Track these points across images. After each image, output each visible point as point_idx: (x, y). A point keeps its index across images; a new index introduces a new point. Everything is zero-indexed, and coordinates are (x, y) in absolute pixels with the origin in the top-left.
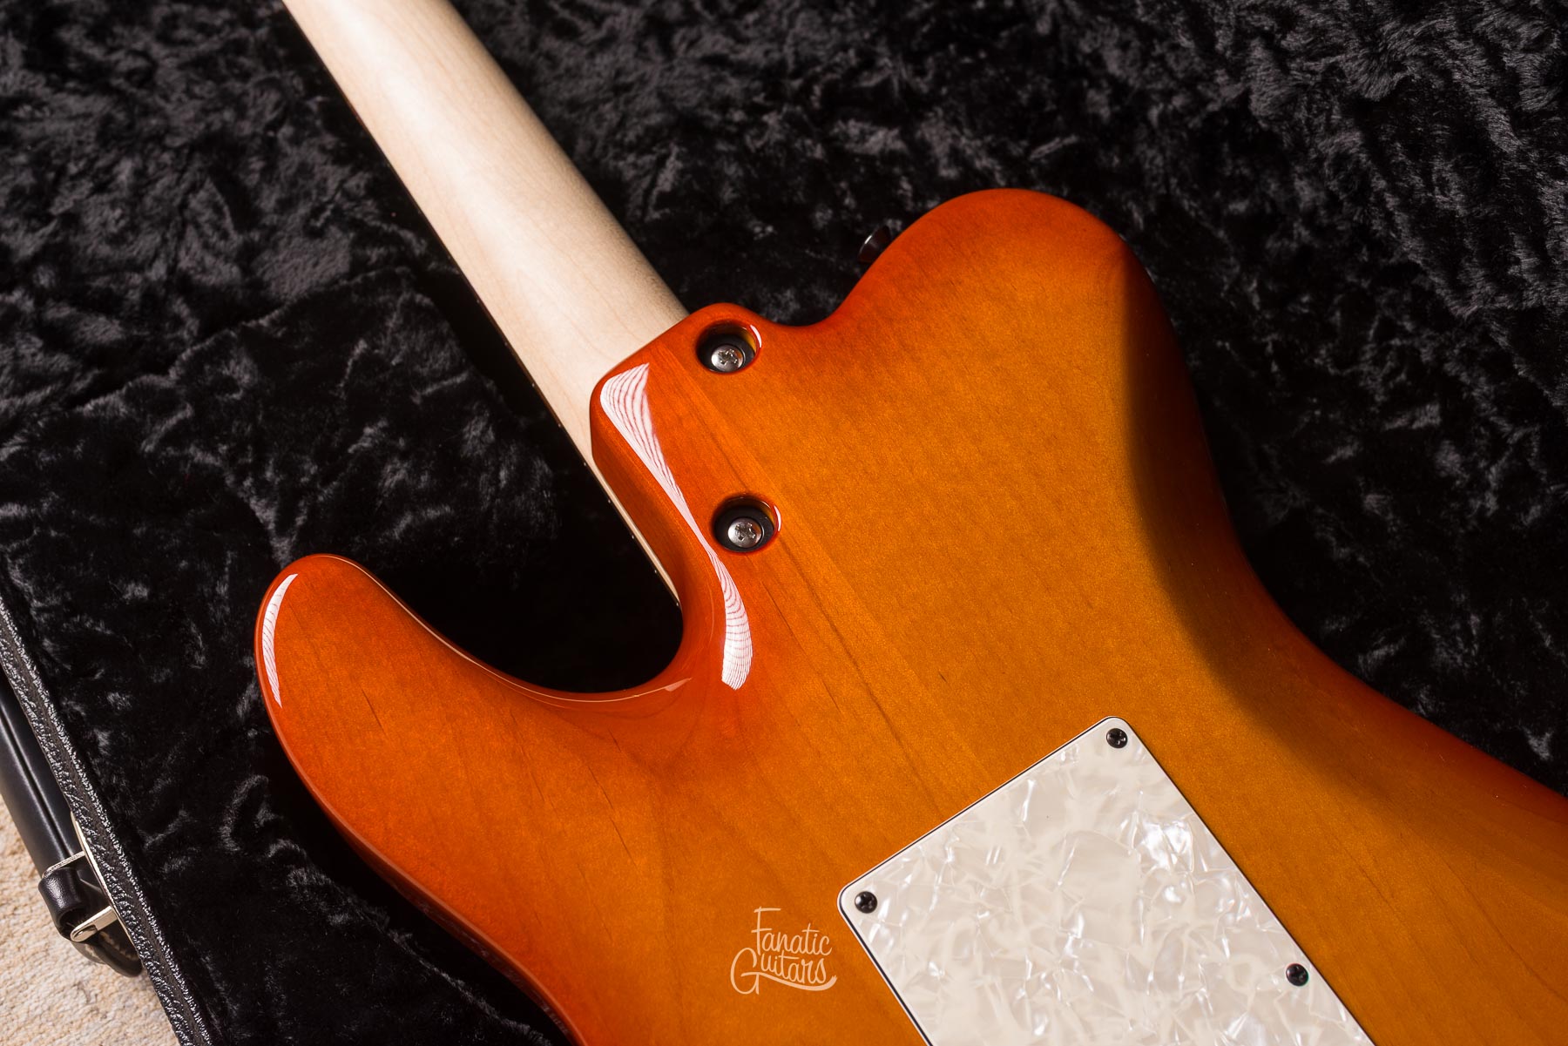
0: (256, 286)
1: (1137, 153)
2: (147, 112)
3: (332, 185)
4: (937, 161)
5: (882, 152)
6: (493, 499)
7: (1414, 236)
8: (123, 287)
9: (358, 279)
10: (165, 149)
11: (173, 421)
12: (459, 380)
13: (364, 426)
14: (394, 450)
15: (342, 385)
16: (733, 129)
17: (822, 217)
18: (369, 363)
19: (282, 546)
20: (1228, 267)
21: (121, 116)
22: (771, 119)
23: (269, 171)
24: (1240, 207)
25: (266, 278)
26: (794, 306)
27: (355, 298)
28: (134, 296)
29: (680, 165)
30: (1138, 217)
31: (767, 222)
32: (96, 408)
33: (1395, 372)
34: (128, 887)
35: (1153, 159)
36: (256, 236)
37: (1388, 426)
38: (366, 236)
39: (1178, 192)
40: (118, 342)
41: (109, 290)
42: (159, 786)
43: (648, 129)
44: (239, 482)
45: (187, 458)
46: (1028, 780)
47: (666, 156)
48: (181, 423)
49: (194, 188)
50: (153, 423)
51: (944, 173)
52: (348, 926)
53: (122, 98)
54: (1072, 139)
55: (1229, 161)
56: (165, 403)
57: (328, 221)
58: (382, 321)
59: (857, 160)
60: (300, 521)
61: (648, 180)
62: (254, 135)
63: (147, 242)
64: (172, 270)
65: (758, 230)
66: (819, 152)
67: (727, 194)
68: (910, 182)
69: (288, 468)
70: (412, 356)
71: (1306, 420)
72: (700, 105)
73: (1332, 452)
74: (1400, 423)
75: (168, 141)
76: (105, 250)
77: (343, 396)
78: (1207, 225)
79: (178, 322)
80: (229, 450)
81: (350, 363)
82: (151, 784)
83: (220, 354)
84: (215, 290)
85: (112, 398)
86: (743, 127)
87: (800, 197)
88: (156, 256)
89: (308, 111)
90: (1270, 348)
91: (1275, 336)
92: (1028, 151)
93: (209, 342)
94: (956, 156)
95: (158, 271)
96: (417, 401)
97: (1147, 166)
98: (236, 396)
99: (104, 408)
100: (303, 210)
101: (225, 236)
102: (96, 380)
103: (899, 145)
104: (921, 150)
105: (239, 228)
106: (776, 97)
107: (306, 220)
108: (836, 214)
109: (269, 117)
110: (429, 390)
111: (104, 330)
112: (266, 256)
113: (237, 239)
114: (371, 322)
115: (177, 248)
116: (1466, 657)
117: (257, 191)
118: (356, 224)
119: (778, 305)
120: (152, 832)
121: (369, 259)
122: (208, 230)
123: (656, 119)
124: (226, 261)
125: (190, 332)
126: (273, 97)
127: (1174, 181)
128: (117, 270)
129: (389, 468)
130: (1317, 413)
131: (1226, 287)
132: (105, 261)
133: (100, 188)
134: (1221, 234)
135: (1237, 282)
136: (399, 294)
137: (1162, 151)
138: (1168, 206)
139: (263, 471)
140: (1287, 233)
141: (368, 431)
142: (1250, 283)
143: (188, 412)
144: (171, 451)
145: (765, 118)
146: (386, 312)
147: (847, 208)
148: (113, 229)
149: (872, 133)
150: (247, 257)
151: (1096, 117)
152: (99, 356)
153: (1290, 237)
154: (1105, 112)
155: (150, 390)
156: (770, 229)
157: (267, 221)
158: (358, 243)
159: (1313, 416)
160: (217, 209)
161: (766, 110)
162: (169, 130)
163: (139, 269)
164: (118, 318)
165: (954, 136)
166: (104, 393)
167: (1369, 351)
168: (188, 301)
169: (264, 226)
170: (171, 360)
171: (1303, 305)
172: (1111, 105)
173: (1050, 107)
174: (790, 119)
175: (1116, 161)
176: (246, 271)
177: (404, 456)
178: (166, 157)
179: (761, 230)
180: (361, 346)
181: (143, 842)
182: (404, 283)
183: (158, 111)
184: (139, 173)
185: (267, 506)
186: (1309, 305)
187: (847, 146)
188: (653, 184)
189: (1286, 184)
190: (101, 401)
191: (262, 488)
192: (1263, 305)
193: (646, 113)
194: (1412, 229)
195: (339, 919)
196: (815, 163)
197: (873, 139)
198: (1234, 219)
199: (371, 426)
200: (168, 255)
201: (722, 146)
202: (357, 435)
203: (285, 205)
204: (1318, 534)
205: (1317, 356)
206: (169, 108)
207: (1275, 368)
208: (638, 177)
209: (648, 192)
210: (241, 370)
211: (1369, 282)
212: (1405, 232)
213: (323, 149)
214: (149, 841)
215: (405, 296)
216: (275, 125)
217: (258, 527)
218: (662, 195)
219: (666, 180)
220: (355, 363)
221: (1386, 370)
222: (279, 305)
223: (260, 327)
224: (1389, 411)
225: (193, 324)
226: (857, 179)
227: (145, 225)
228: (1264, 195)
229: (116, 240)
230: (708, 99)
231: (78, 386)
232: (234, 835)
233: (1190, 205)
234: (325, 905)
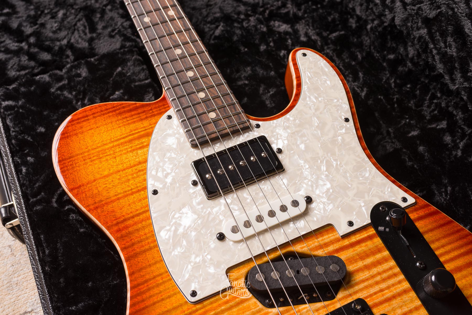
0: (92, 49)
1: (362, 38)
3: (119, 24)
4: (300, 35)
5: (284, 31)
7: (440, 63)
8: (54, 45)
9: (122, 50)
10: (73, 9)
11: (61, 84)
12: (147, 82)
13: (115, 91)
14: (123, 99)
15: (111, 79)
16: (240, 20)
17: (263, 48)
18: (120, 74)
20: (386, 74)
22: (252, 19)
23: (102, 18)
24: (392, 57)
25: (95, 47)
26: (250, 72)
27: (120, 55)
28: (57, 48)
29: (222, 29)
30: (359, 57)
31: (246, 47)
32: (40, 78)
33: (434, 110)
34: (23, 213)
35: (367, 41)
36: (94, 35)
37: (429, 126)
38: (126, 38)
39: (373, 51)
40: (50, 60)
41: (50, 46)
42: (37, 185)
43: (215, 18)
44: (77, 103)
45: (63, 95)
47: (219, 26)
48: (64, 85)
49: (79, 20)
50: (55, 84)
51: (302, 39)
52: (84, 232)
54: (343, 32)
55: (390, 42)
56: (60, 79)
57: (116, 34)
58: (127, 63)
59: (276, 33)
61: (212, 32)
62: (99, 7)
63: (63, 34)
64: (68, 42)
65: (242, 49)
66: (265, 29)
67: (235, 38)
68: (291, 40)
69: (92, 101)
70: (134, 73)
71: (404, 122)
72: (231, 12)
73: (410, 133)
74: (434, 126)
75: (74, 7)
76: (51, 34)
77: (111, 82)
78: (381, 61)
79: (68, 57)
80: (76, 94)
81: (115, 73)
82: (35, 184)
83: (77, 67)
84: (80, 49)
85: (45, 76)
86: (243, 20)
87: (257, 41)
88: (65, 38)
89: (116, 3)
90: (395, 100)
91: (397, 96)
92: (329, 35)
93: (76, 63)
94: (306, 35)
95: (65, 42)
96: (133, 86)
97: (365, 42)
98: (80, 79)
99: (42, 78)
100: (109, 29)
101: (86, 34)
102: (41, 70)
103: (290, 30)
104: (296, 32)
105: (90, 32)
106: (254, 12)
107: (110, 32)
108: (267, 47)
109: (105, 3)
110: (137, 84)
111: (46, 56)
112: (96, 41)
113: (89, 35)
114: (123, 62)
115: (71, 36)
116: (445, 200)
117: (97, 23)
118: (124, 35)
119: (245, 71)
120: (33, 198)
121: (126, 45)
122: (81, 32)
123: (218, 15)
124: (85, 41)
125: (71, 60)
127: (372, 47)
128: (52, 40)
130: (407, 120)
131: (384, 80)
132: (50, 37)
133: (53, 18)
134: (385, 64)
135: (388, 79)
136: (133, 56)
137: (370, 38)
138: (369, 54)
139: (84, 101)
140: (405, 65)
142: (391, 80)
143: (66, 82)
144: (59, 92)
145: (250, 18)
146: (128, 60)
147: (271, 46)
148: (54, 29)
149: (282, 25)
150: (91, 41)
151: (351, 27)
152: (43, 63)
153: (406, 66)
154: (354, 26)
155: (56, 75)
156: (246, 49)
157: (98, 31)
158: (124, 40)
159: (406, 121)
160: (85, 27)
161: (251, 16)
162: (75, 4)
163: (59, 41)
164: (51, 53)
165: (307, 29)
166: (43, 74)
167: (427, 103)
168: (72, 51)
169: (97, 33)
170: (64, 66)
171: (408, 88)
172: (356, 23)
173: (337, 23)
174: (258, 19)
175: (355, 40)
176: (90, 44)
178: (73, 11)
179: (244, 49)
180: (120, 69)
181: (30, 200)
182: (135, 53)
184: (64, 15)
186: (410, 88)
187: (274, 29)
188: (214, 33)
189: (406, 49)
190: (42, 76)
192: (395, 87)
193: (215, 13)
194: (440, 61)
195: (82, 230)
196: (263, 32)
197: (282, 27)
198: (390, 60)
199: (118, 92)
200: (68, 38)
201: (236, 25)
202: (113, 94)
203: (105, 28)
204: (403, 157)
205: (410, 103)
207: (396, 106)
208: (209, 31)
209: (211, 35)
210: (84, 72)
211: (428, 80)
212: (438, 62)
213: (118, 13)
214: (32, 200)
215: (135, 57)
216: (106, 6)
218: (216, 36)
219: (218, 32)
220: (117, 73)
221: (431, 109)
222: (98, 55)
223: (91, 60)
224: (430, 122)
225: (72, 58)
226: (275, 38)
227: (63, 29)
228: (399, 53)
229: (54, 32)
230: (234, 11)
231: (36, 71)
232: (56, 202)
233: (376, 55)
234: (79, 226)
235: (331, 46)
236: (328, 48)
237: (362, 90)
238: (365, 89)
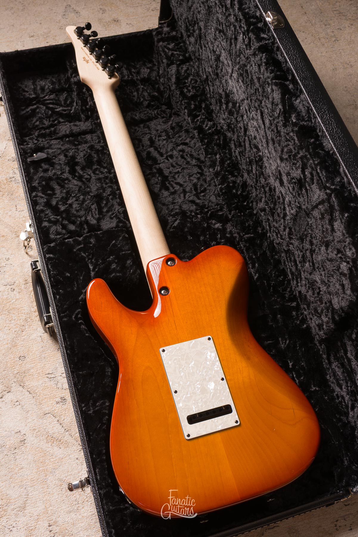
0: (100, 226)
1: (263, 241)
2: (88, 187)
3: (117, 210)
4: (227, 232)
5: (217, 228)
6: (129, 275)
8: (77, 220)
9: (116, 229)
10: (89, 195)
11: (80, 247)
12: (129, 252)
13: (111, 256)
14: (115, 262)
16: (191, 217)
17: (202, 238)
18: (114, 245)
19: (92, 274)
20: (271, 268)
21: (83, 187)
22: (199, 216)
23: (106, 204)
25: (101, 225)
27: (115, 232)
28: (78, 222)
29: (179, 221)
34: (57, 321)
36: (101, 216)
37: (287, 304)
38: (120, 221)
40: (74, 230)
41: (74, 220)
42: (65, 307)
43: (176, 212)
44: (88, 260)
45: (81, 254)
46: (193, 341)
47: (178, 219)
48: (81, 247)
49: (93, 204)
50: (77, 246)
51: (227, 235)
52: (88, 336)
53: (84, 183)
54: (252, 235)
56: (79, 243)
57: (114, 216)
58: (119, 238)
59: (212, 228)
60: (96, 270)
62: (105, 196)
63: (82, 213)
64: (85, 219)
65: (189, 238)
66: (206, 225)
67: (186, 230)
68: (220, 235)
69: (97, 260)
70: (122, 246)
72: (187, 210)
73: (275, 306)
74: (289, 304)
75: (90, 194)
76: (75, 212)
77: (109, 250)
78: (270, 258)
79: (84, 229)
80: (88, 254)
81: (111, 244)
82: (64, 306)
83: (90, 237)
84: (92, 225)
85: (70, 240)
86: (193, 216)
87: (199, 233)
88: (84, 216)
89: (116, 193)
90: (272, 284)
91: (274, 282)
92: (244, 235)
93: (89, 234)
94: (231, 232)
95: (83, 219)
96: (121, 254)
98: (91, 245)
99: (69, 241)
100: (110, 213)
102: (69, 236)
103: (221, 227)
104: (224, 230)
105: (99, 214)
106: (201, 213)
107: (110, 215)
108: (204, 238)
109: (109, 193)
110: (123, 253)
111: (72, 227)
112: (102, 220)
113: (97, 216)
114: (116, 238)
115: (87, 215)
116: (284, 347)
117: (103, 208)
118: (119, 218)
119: (188, 253)
120: (62, 314)
121: (119, 225)
122: (93, 212)
123: (177, 211)
124: (95, 220)
125: (86, 232)
126: (110, 189)
128: (76, 217)
129: (113, 265)
131: (269, 271)
132: (75, 214)
133: (77, 200)
134: (272, 261)
135: (271, 271)
138: (265, 253)
139: (92, 259)
141: (111, 257)
142: (273, 271)
143: (82, 246)
144: (78, 252)
145: (198, 216)
146: (120, 236)
147: (207, 237)
148: (77, 209)
149: (217, 224)
150: (99, 220)
151: (259, 232)
152: (70, 232)
154: (260, 231)
155: (77, 240)
158: (118, 222)
159: (275, 299)
160: (96, 209)
161: (199, 214)
162: (91, 192)
163: (80, 217)
164: (75, 226)
165: (232, 228)
166: (69, 239)
168: (87, 225)
169: (103, 215)
170: (82, 236)
172: (261, 231)
173: (251, 228)
174: (202, 217)
175: (259, 242)
176: (98, 222)
177: (116, 263)
178: (89, 197)
179: (190, 238)
180: (114, 242)
181: (60, 315)
182: (124, 231)
183: (90, 188)
184: (84, 199)
185: (92, 266)
187: (211, 225)
188: (173, 224)
190: (69, 240)
191: (92, 263)
192: (274, 276)
193: (176, 209)
195: (87, 335)
196: (204, 227)
197: (217, 225)
200: (85, 216)
201: (189, 220)
202: (109, 257)
203: (108, 212)
204: (268, 319)
205: (280, 288)
206: (92, 187)
207: (271, 288)
208: (171, 222)
209: (172, 225)
210: (92, 240)
213: (117, 202)
214: (61, 315)
215: (124, 234)
216: (109, 195)
217: (89, 269)
218: (174, 226)
219: (176, 224)
222: (102, 230)
223: (98, 233)
224: (288, 301)
225: (87, 230)
226: (211, 232)
227: (83, 209)
229: (77, 211)
230: (189, 209)
231: (66, 236)
232: (75, 318)
233: (268, 253)
234: (85, 332)
235: (244, 243)
236: (242, 244)
237: (256, 275)
238: (257, 275)
